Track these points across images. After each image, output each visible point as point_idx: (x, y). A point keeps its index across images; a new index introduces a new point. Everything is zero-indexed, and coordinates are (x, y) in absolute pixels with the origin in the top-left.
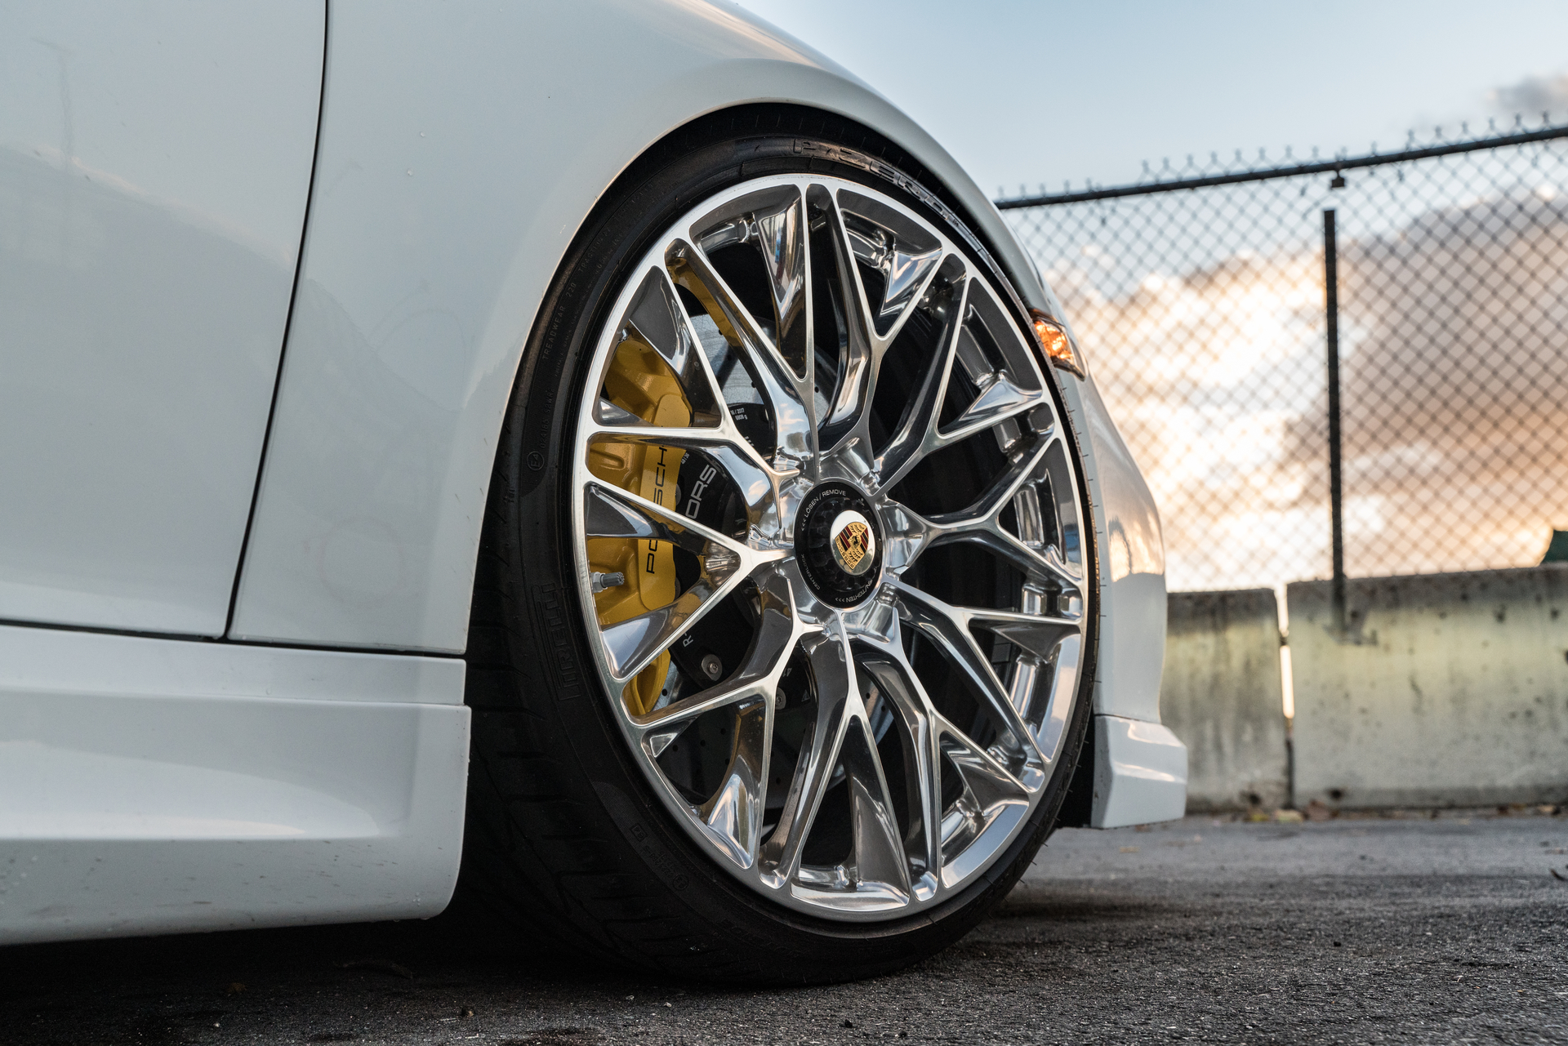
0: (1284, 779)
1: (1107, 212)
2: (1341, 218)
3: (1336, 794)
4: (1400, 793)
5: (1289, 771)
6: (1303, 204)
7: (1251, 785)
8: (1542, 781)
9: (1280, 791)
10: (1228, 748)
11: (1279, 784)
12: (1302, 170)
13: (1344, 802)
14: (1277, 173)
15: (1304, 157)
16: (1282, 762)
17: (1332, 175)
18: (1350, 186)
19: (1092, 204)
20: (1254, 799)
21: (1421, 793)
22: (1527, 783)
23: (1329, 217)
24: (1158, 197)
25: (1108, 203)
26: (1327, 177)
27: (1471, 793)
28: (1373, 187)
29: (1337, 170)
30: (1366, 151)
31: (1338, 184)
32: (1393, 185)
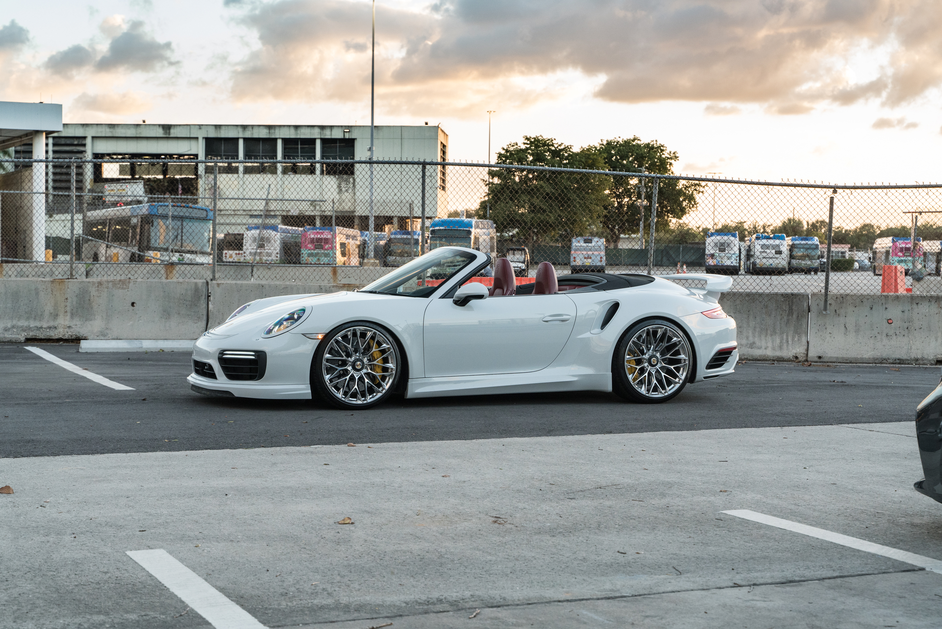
0: (806, 352)
1: (770, 189)
2: (835, 200)
3: (820, 357)
4: (837, 358)
5: (807, 350)
6: (825, 196)
7: (796, 354)
8: (875, 356)
9: (805, 355)
10: (790, 342)
11: (804, 354)
12: (826, 187)
13: (821, 360)
14: (819, 187)
15: (826, 184)
16: (806, 347)
18: (838, 193)
19: (766, 186)
20: (797, 358)
21: (842, 358)
22: (871, 357)
23: (832, 199)
25: (771, 187)
26: (832, 190)
27: (856, 359)
28: (844, 194)
29: (835, 189)
30: (843, 185)
31: (835, 192)
32: (849, 195)
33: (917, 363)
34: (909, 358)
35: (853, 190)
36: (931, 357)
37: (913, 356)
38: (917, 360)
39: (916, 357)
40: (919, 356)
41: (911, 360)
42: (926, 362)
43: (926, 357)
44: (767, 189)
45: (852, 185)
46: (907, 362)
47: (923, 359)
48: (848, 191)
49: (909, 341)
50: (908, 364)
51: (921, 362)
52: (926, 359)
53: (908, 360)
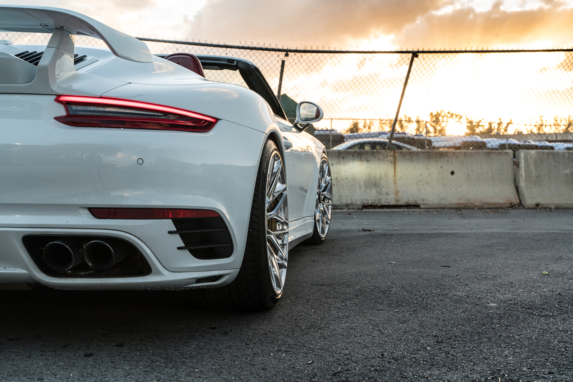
1: (228, 52)
2: (286, 63)
6: (278, 59)
12: (279, 50)
14: (273, 50)
15: (280, 47)
17: (285, 53)
18: (290, 57)
19: (224, 49)
23: (283, 62)
24: (242, 50)
28: (295, 57)
29: (287, 52)
30: (294, 48)
31: (287, 55)
32: (300, 58)
33: (348, 208)
34: (341, 204)
35: (303, 54)
36: (359, 203)
37: (344, 202)
38: (347, 205)
39: (347, 203)
40: (349, 202)
41: (343, 205)
42: (355, 206)
43: (355, 202)
44: (225, 51)
45: (303, 48)
46: (339, 207)
47: (352, 204)
48: (298, 54)
49: (339, 190)
50: (341, 209)
51: (351, 207)
52: (355, 205)
53: (341, 206)
